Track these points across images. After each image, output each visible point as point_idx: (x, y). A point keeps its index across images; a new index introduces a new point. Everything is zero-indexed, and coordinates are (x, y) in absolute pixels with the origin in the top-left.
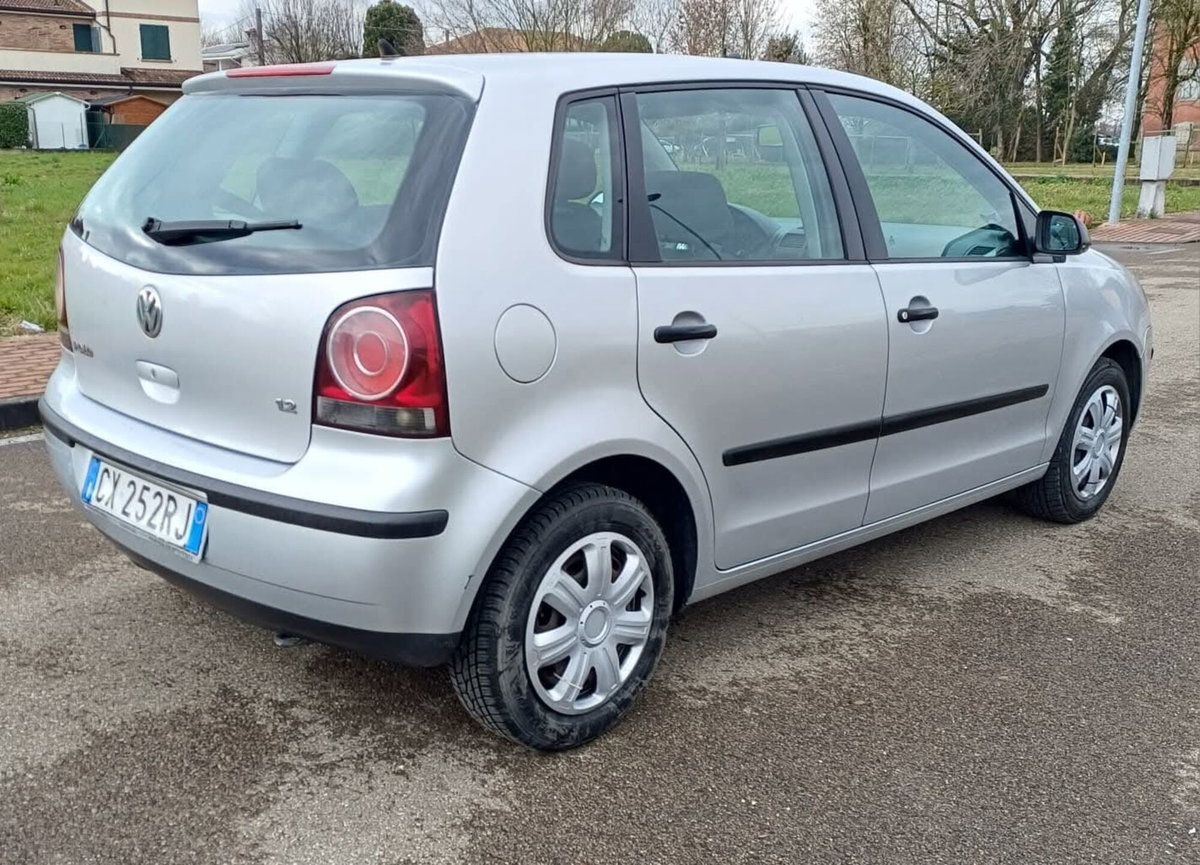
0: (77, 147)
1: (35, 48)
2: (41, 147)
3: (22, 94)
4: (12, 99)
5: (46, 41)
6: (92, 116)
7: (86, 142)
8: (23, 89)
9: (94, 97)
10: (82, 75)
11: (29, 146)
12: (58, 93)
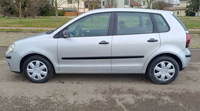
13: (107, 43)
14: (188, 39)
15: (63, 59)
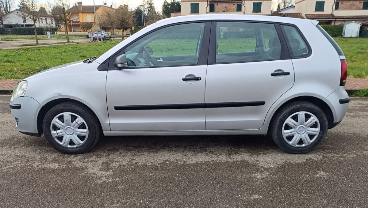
0: (355, 36)
1: (351, 9)
2: (345, 36)
3: (344, 22)
4: (341, 23)
5: (354, 7)
6: (361, 28)
7: (358, 35)
8: (344, 21)
9: (364, 22)
10: (362, 16)
11: (342, 36)
12: (353, 21)
13: (197, 79)
14: (344, 71)
15: (117, 108)
